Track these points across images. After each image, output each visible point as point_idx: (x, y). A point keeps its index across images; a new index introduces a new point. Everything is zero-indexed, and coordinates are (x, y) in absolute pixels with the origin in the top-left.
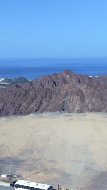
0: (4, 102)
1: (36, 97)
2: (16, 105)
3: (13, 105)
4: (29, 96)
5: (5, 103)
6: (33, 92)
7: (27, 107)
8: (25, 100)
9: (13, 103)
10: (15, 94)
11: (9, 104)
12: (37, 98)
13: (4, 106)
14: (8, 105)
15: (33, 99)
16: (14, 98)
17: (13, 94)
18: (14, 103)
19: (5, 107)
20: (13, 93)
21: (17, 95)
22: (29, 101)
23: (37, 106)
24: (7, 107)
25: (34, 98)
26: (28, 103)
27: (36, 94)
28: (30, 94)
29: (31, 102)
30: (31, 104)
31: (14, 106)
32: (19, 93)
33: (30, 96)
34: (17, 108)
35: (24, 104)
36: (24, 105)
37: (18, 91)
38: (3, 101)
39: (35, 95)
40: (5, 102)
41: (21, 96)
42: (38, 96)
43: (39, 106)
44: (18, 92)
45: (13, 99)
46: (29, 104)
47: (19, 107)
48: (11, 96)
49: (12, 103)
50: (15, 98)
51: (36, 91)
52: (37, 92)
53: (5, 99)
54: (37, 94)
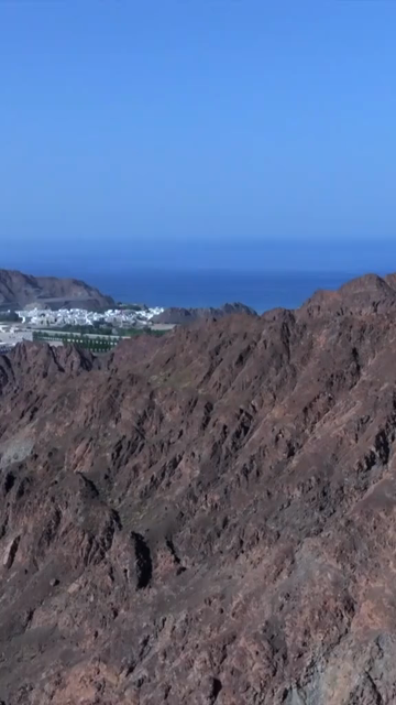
0: (147, 396)
1: (358, 368)
2: (223, 420)
3: (199, 414)
4: (304, 361)
5: (151, 406)
6: (335, 336)
7: (298, 434)
8: (280, 385)
9: (201, 404)
10: (211, 347)
11: (177, 410)
12: (365, 375)
13: (147, 425)
14: (168, 417)
15: (335, 383)
16: (209, 374)
17: (200, 352)
18: (209, 407)
19: (150, 426)
20: (205, 344)
21: (230, 355)
22: (310, 392)
23: (373, 429)
24: (164, 431)
25: (341, 376)
26: (305, 410)
27: (355, 352)
28: (311, 346)
29: (323, 400)
30: (319, 416)
31: (204, 426)
32: (239, 345)
33: (312, 364)
34: (229, 441)
35: (275, 416)
36: (275, 422)
37: (233, 329)
38: (140, 392)
39: (346, 355)
40: (152, 395)
41: (250, 363)
42: (370, 362)
43: (382, 433)
44: (236, 335)
45: (200, 379)
46: (312, 416)
47: (238, 434)
48: (189, 361)
49: (192, 404)
50: (216, 375)
51: (357, 328)
52: (361, 338)
53: (155, 377)
54: (361, 351)
